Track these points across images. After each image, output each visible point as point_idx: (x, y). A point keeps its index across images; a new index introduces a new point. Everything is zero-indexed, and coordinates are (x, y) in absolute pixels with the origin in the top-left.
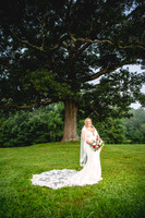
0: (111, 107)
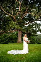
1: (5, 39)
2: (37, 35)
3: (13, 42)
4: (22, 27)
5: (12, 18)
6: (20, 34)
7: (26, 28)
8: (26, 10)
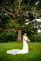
0: (32, 31)
1: (5, 37)
2: (38, 34)
3: (13, 41)
4: (22, 25)
5: (12, 16)
6: (20, 32)
7: (26, 26)
8: (26, 8)
